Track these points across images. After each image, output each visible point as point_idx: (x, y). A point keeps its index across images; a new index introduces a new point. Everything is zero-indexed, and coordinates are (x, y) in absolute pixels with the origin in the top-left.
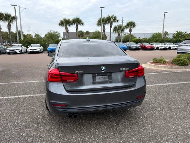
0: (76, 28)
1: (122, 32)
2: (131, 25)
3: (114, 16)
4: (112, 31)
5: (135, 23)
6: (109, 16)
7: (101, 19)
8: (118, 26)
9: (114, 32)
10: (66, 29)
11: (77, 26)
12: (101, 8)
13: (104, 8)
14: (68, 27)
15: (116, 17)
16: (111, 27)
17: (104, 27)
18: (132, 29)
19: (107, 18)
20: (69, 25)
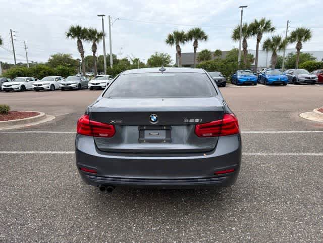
1: (280, 49)
2: (301, 35)
3: (266, 21)
5: (309, 30)
6: (256, 21)
7: (240, 27)
8: (274, 39)
9: (264, 50)
10: (177, 49)
11: (196, 43)
12: (240, 7)
13: (246, 7)
14: (180, 45)
15: (269, 21)
16: (258, 41)
17: (245, 41)
18: (302, 42)
19: (252, 25)
20: (183, 42)
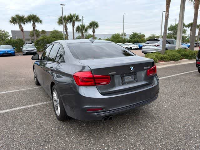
0: (33, 26)
1: (85, 32)
2: (94, 25)
3: (76, 15)
4: (75, 31)
5: (97, 23)
6: (71, 15)
7: (62, 17)
8: (81, 26)
9: (77, 32)
11: (34, 24)
12: (61, 5)
13: (64, 5)
15: (78, 16)
16: (73, 26)
17: (66, 26)
18: (95, 29)
19: (69, 17)
20: (24, 23)
